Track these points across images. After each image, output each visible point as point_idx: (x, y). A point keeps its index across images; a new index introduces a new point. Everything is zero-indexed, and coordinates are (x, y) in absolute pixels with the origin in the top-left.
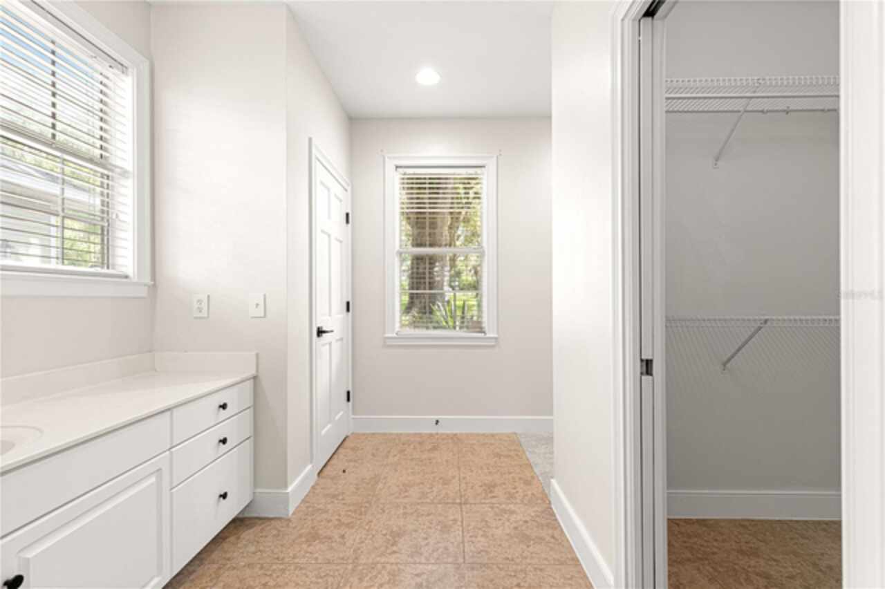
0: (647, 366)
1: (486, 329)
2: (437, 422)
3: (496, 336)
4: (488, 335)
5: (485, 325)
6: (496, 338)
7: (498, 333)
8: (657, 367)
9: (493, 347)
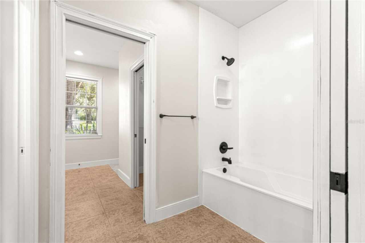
0: (135, 135)
1: (98, 133)
2: (79, 165)
3: (101, 135)
4: (99, 135)
5: (98, 131)
6: (101, 136)
7: (102, 134)
8: (138, 136)
9: (100, 138)
